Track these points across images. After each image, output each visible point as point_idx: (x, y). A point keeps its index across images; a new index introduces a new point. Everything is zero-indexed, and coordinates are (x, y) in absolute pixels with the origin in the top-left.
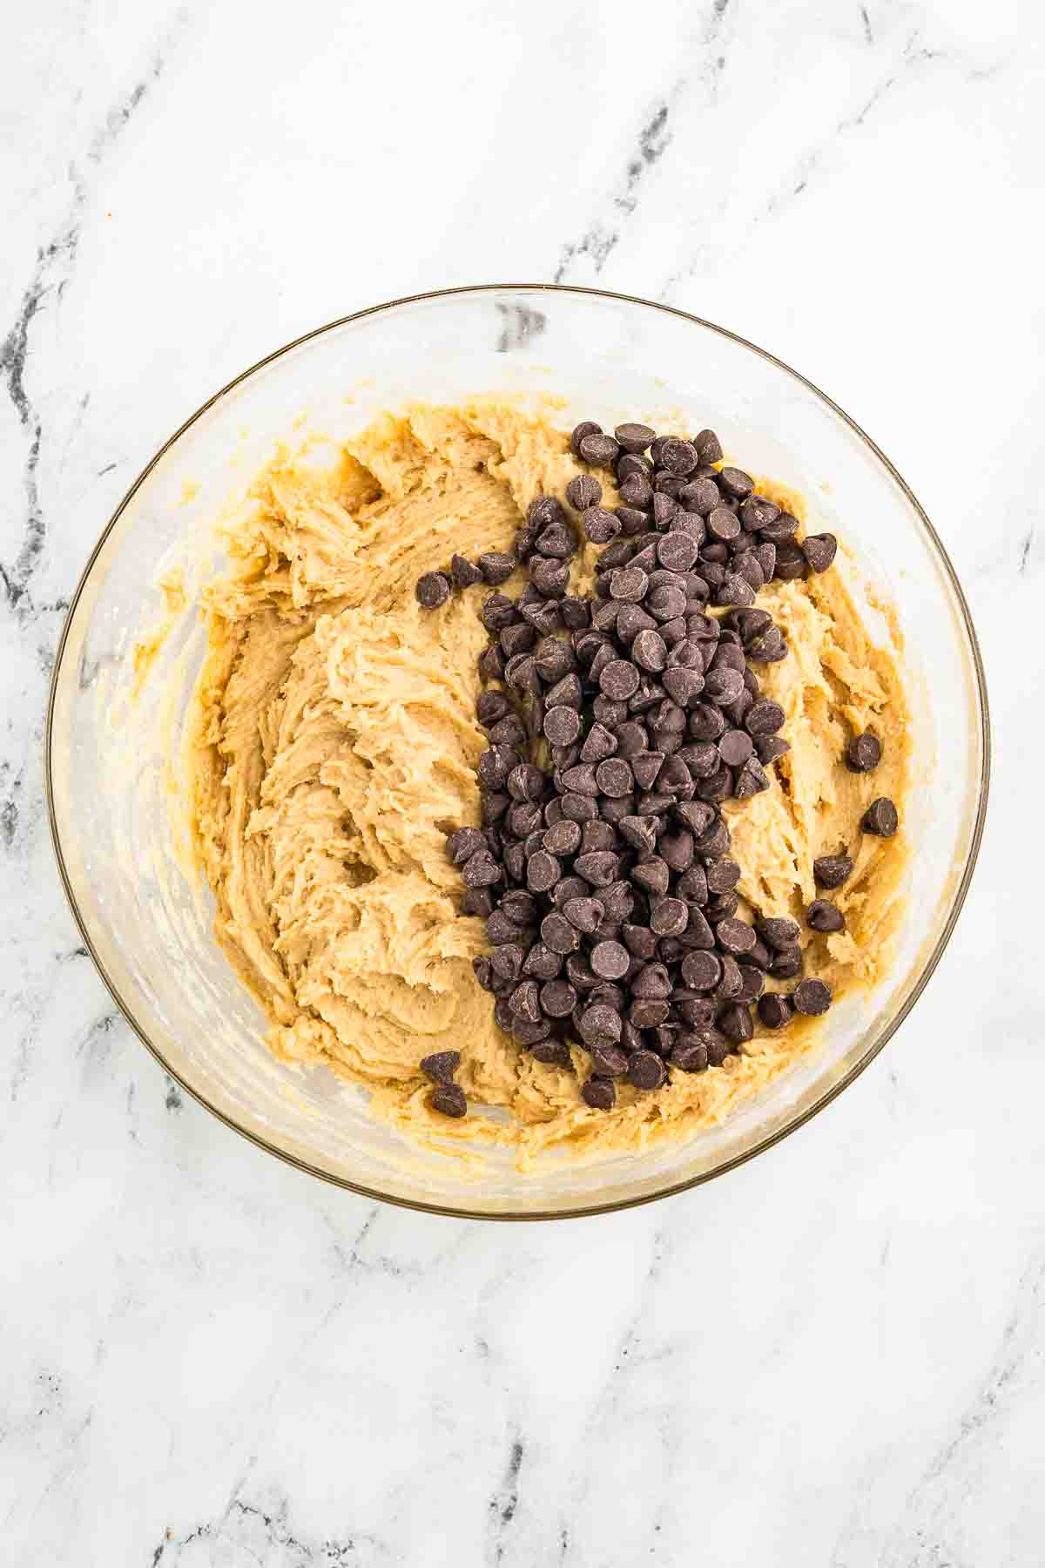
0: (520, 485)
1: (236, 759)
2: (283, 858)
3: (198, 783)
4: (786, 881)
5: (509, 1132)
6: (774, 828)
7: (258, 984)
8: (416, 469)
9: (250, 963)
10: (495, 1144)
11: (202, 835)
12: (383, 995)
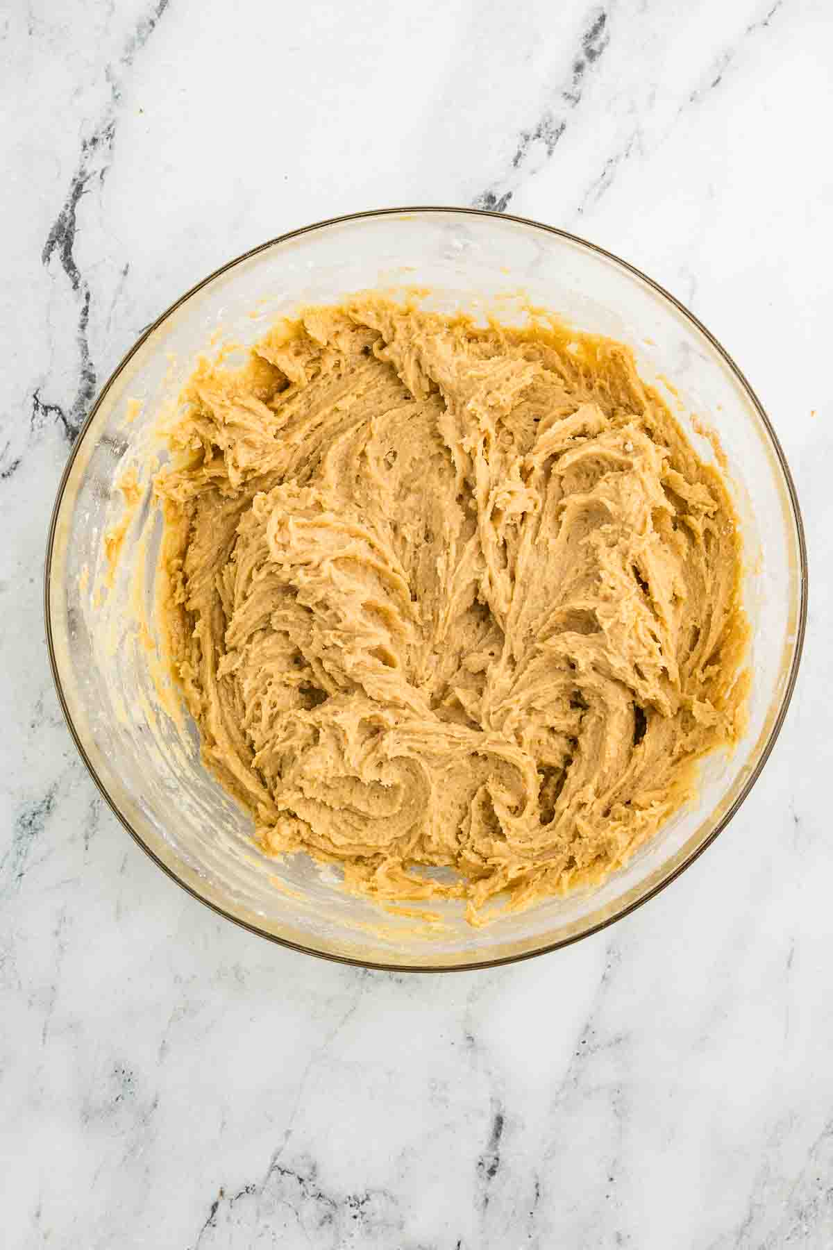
0: (402, 365)
1: (201, 613)
2: (250, 692)
3: (172, 638)
4: (655, 666)
5: (458, 890)
6: (640, 623)
7: (243, 795)
8: (314, 360)
9: (234, 777)
10: (447, 901)
11: (182, 680)
12: (345, 792)
